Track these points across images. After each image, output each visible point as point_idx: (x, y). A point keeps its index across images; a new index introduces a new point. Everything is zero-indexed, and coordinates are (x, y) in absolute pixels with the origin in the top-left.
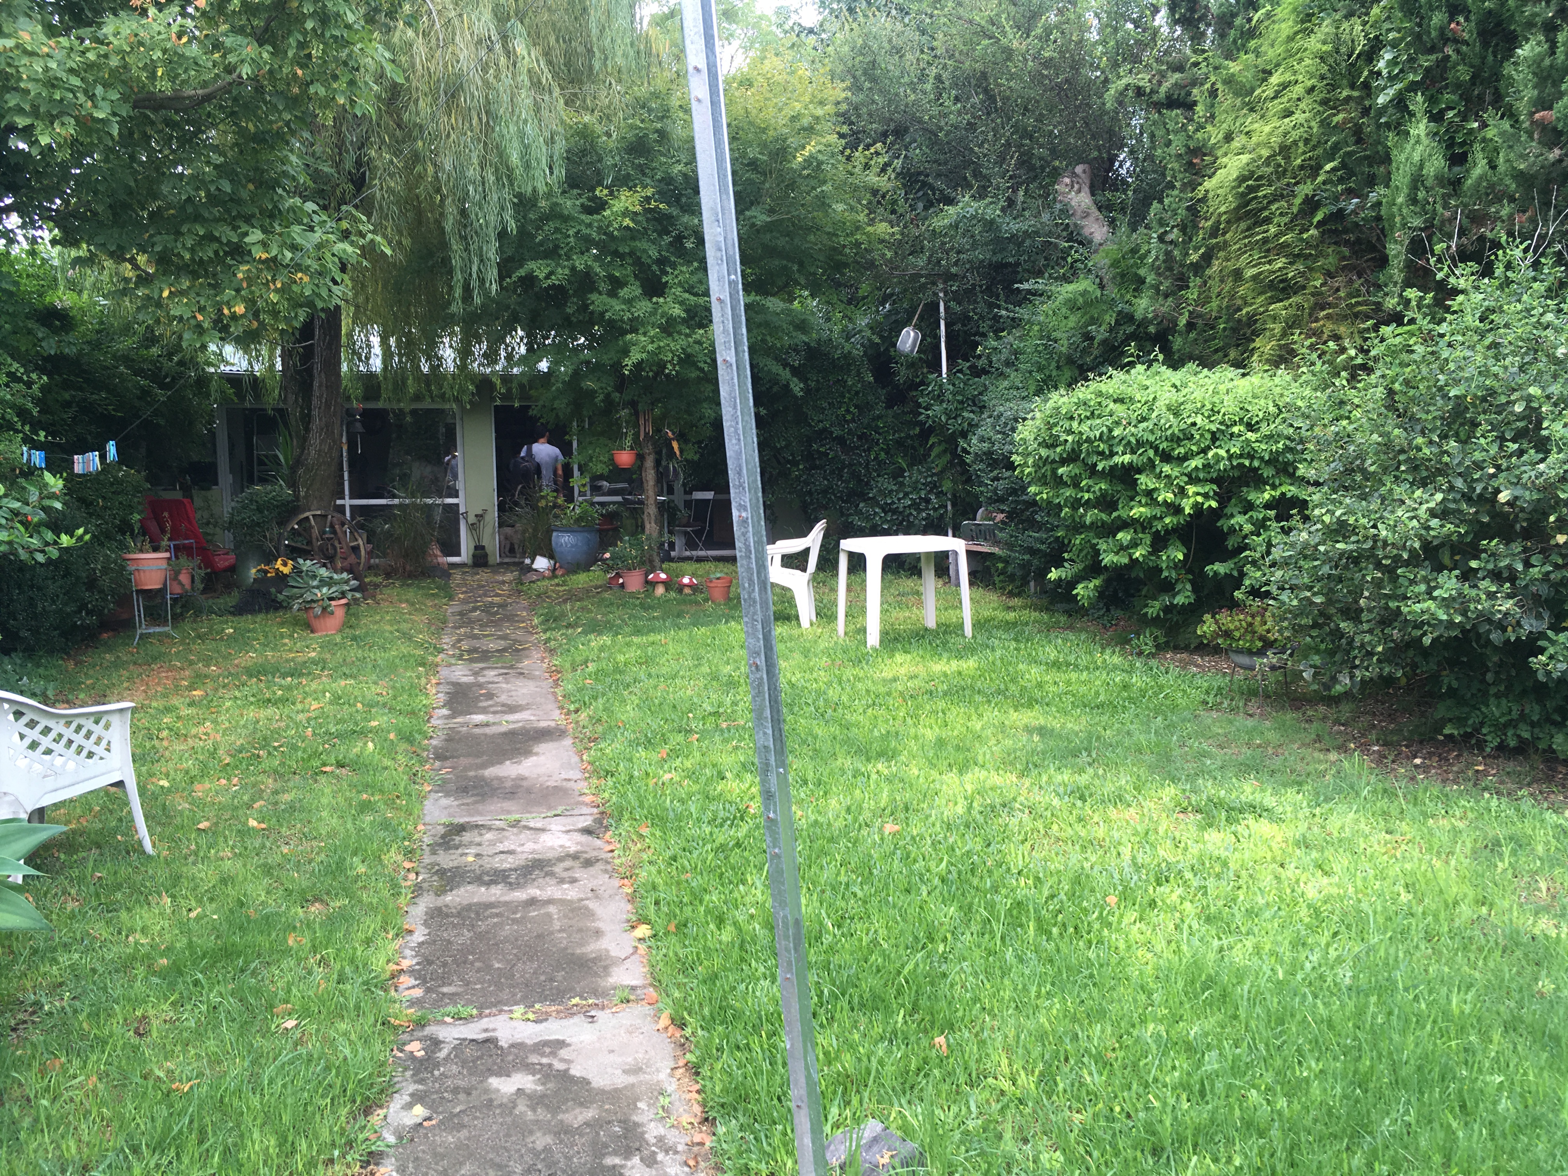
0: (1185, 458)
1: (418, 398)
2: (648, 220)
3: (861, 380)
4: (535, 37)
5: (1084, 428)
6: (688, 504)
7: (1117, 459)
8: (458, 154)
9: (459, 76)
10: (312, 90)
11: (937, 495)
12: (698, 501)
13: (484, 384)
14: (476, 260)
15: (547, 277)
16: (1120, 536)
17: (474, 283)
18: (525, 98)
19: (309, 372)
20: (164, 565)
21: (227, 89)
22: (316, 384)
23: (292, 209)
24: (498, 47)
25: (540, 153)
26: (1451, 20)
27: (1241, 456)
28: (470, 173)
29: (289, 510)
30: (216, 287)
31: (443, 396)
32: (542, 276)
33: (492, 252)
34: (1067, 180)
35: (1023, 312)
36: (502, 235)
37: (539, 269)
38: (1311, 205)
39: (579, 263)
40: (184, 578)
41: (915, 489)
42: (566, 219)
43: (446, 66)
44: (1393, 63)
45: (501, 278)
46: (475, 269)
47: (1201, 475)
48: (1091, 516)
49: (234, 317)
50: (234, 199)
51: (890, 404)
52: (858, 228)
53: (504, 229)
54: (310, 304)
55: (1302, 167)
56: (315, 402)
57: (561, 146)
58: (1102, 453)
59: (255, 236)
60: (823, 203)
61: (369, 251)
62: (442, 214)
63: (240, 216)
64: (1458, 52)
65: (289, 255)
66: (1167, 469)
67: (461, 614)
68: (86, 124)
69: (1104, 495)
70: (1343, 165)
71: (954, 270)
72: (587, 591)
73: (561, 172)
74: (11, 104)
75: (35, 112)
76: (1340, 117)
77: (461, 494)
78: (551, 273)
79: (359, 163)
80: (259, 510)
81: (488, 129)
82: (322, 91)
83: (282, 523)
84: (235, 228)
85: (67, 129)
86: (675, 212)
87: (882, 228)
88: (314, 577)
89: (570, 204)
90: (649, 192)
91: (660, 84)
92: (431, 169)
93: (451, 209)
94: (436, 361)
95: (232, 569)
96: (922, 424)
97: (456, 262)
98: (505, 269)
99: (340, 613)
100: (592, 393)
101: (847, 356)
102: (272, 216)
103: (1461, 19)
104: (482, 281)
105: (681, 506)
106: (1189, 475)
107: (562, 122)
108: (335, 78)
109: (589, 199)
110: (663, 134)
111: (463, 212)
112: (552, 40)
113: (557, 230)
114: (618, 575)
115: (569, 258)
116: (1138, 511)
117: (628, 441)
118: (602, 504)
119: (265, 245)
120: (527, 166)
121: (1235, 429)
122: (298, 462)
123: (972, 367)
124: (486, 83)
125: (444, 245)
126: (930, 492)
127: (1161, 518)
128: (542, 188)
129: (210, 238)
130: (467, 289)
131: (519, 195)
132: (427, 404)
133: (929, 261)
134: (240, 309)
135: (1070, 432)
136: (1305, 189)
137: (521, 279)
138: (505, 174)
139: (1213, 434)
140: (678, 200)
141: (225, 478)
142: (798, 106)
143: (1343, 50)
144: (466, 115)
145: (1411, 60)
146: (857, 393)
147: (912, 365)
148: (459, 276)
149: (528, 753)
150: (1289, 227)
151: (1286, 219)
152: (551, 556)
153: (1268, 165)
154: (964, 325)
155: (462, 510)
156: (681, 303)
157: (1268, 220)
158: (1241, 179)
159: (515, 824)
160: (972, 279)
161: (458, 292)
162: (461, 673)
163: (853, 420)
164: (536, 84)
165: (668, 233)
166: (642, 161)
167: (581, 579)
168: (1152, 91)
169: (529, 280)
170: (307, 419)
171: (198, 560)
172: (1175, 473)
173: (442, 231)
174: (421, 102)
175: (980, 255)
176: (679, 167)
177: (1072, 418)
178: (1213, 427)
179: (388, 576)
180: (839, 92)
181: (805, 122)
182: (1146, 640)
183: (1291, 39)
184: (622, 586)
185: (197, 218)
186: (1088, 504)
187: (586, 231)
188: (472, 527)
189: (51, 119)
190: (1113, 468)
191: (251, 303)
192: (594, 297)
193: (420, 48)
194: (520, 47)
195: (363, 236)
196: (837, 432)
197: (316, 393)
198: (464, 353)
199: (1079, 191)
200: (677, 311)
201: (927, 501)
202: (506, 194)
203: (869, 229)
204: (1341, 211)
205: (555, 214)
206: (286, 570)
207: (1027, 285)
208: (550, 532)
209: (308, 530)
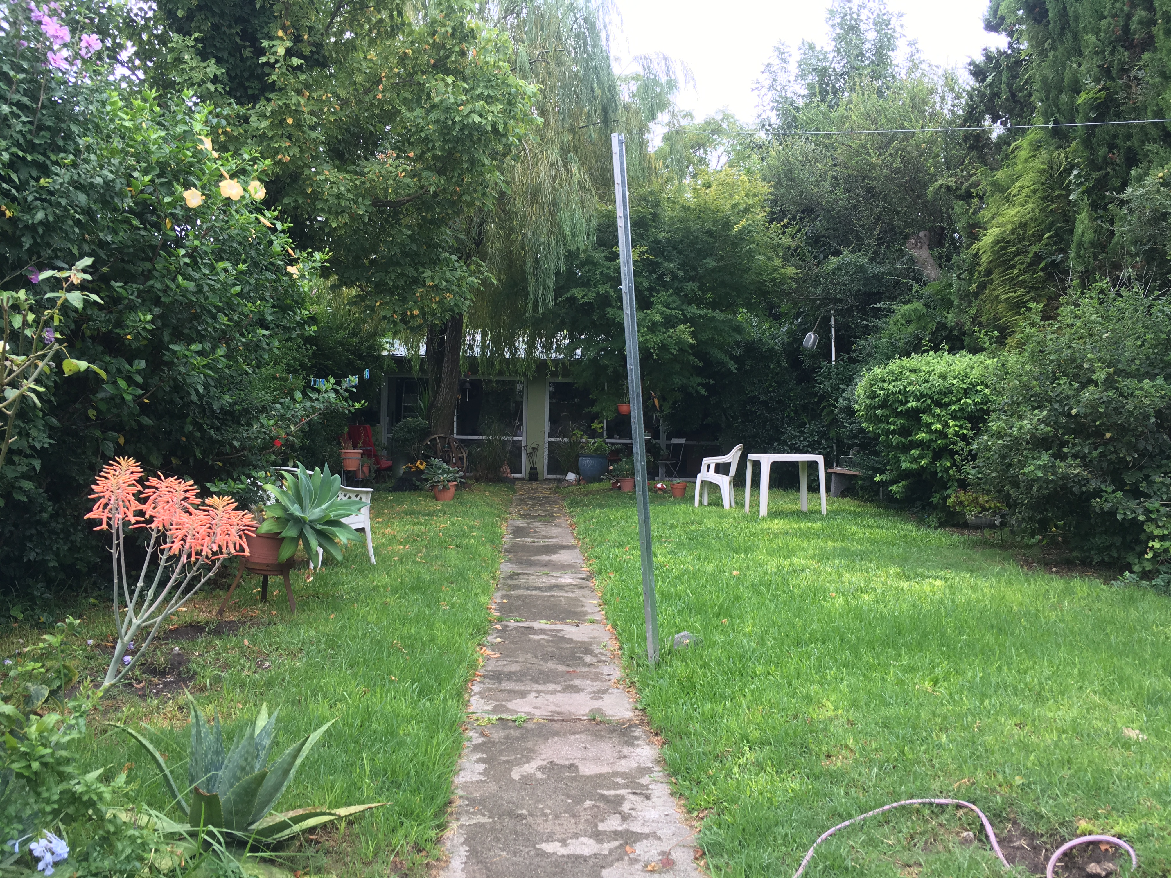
0: (949, 404)
1: (501, 373)
2: (644, 265)
3: (779, 365)
4: (583, 161)
5: (891, 387)
6: (668, 446)
7: (909, 405)
8: (535, 229)
9: (539, 185)
10: (463, 198)
11: (827, 440)
12: (675, 445)
13: (542, 365)
14: (542, 288)
15: (583, 298)
16: (912, 452)
17: (540, 301)
18: (575, 197)
19: (442, 353)
20: (359, 456)
21: (420, 197)
22: (445, 359)
23: (445, 259)
24: (562, 169)
25: (582, 227)
26: (1109, 152)
27: (982, 403)
28: (542, 239)
29: (425, 433)
30: (404, 300)
31: (516, 372)
32: (579, 297)
33: (551, 283)
34: (913, 241)
35: (879, 323)
36: (557, 274)
37: (578, 293)
38: (1038, 258)
39: (602, 290)
40: (366, 469)
41: (812, 435)
42: (595, 264)
43: (532, 180)
44: (1078, 176)
45: (556, 298)
46: (540, 292)
47: (958, 415)
48: (895, 439)
49: (413, 317)
50: (417, 254)
51: (799, 381)
52: (776, 270)
53: (559, 271)
54: (452, 311)
55: (1033, 235)
56: (444, 370)
57: (594, 222)
58: (901, 401)
59: (428, 273)
60: (750, 255)
61: (485, 282)
62: (524, 262)
63: (419, 262)
64: (1114, 170)
65: (444, 283)
66: (938, 411)
67: (521, 499)
68: (354, 217)
69: (903, 426)
70: (1056, 234)
71: (838, 296)
72: (598, 492)
73: (593, 238)
74: (319, 207)
75: (330, 211)
76: (1053, 207)
77: (524, 434)
78: (585, 295)
79: (480, 233)
80: (409, 432)
81: (554, 215)
82: (468, 199)
83: (421, 441)
84: (417, 270)
85: (345, 219)
86: (659, 260)
87: (791, 270)
88: (440, 468)
89: (599, 256)
90: (644, 249)
91: (655, 187)
92: (520, 237)
93: (529, 259)
94: (514, 351)
95: (389, 469)
96: (815, 394)
97: (530, 289)
98: (558, 293)
99: (452, 490)
100: (606, 367)
101: (771, 350)
102: (435, 263)
103: (1115, 151)
104: (544, 300)
105: (664, 447)
106: (951, 415)
107: (596, 209)
108: (475, 191)
109: (610, 253)
110: (655, 216)
111: (537, 261)
112: (593, 161)
113: (590, 271)
114: (617, 482)
115: (596, 287)
116: (921, 436)
118: (613, 444)
119: (432, 278)
120: (574, 235)
121: (979, 388)
122: (432, 406)
123: (850, 358)
124: (554, 188)
125: (524, 279)
126: (821, 438)
127: (936, 441)
128: (582, 247)
129: (402, 275)
130: (535, 305)
131: (569, 251)
132: (506, 378)
133: (823, 291)
134: (416, 312)
135: (882, 389)
136: (1035, 248)
137: (567, 298)
138: (562, 239)
139: (965, 390)
140: (663, 254)
141: (385, 420)
142: (737, 198)
143: (1055, 168)
144: (541, 206)
145: (1088, 174)
146: (777, 374)
147: (813, 356)
148: (531, 297)
149: (555, 553)
150: (1026, 271)
151: (1024, 266)
152: (577, 473)
153: (1013, 234)
154: (846, 331)
155: (524, 443)
156: (661, 313)
157: (1013, 267)
158: (997, 242)
159: (547, 574)
160: (851, 301)
161: (530, 306)
162: (521, 523)
163: (774, 391)
164: (582, 186)
165: (655, 272)
166: (642, 231)
167: (595, 486)
168: (957, 189)
169: (572, 300)
170: (438, 381)
171: (373, 459)
172: (943, 413)
173: (524, 271)
174: (517, 200)
175: (854, 287)
176: (663, 234)
177: (884, 381)
178: (965, 386)
179: (477, 480)
180: (765, 189)
181: (742, 207)
182: (933, 520)
183: (1026, 161)
184: (619, 488)
185: (398, 264)
186: (894, 432)
187: (606, 271)
188: (530, 456)
189: (337, 214)
190: (907, 410)
191: (422, 309)
192: (609, 309)
193: (518, 169)
194: (574, 169)
195: (483, 274)
196: (762, 398)
197: (445, 364)
198: (531, 346)
199: (921, 247)
200: (658, 318)
201: (820, 443)
202: (562, 251)
203: (782, 270)
204: (1054, 261)
205: (589, 262)
206: (422, 467)
207: (878, 306)
208: (578, 456)
209: (435, 445)
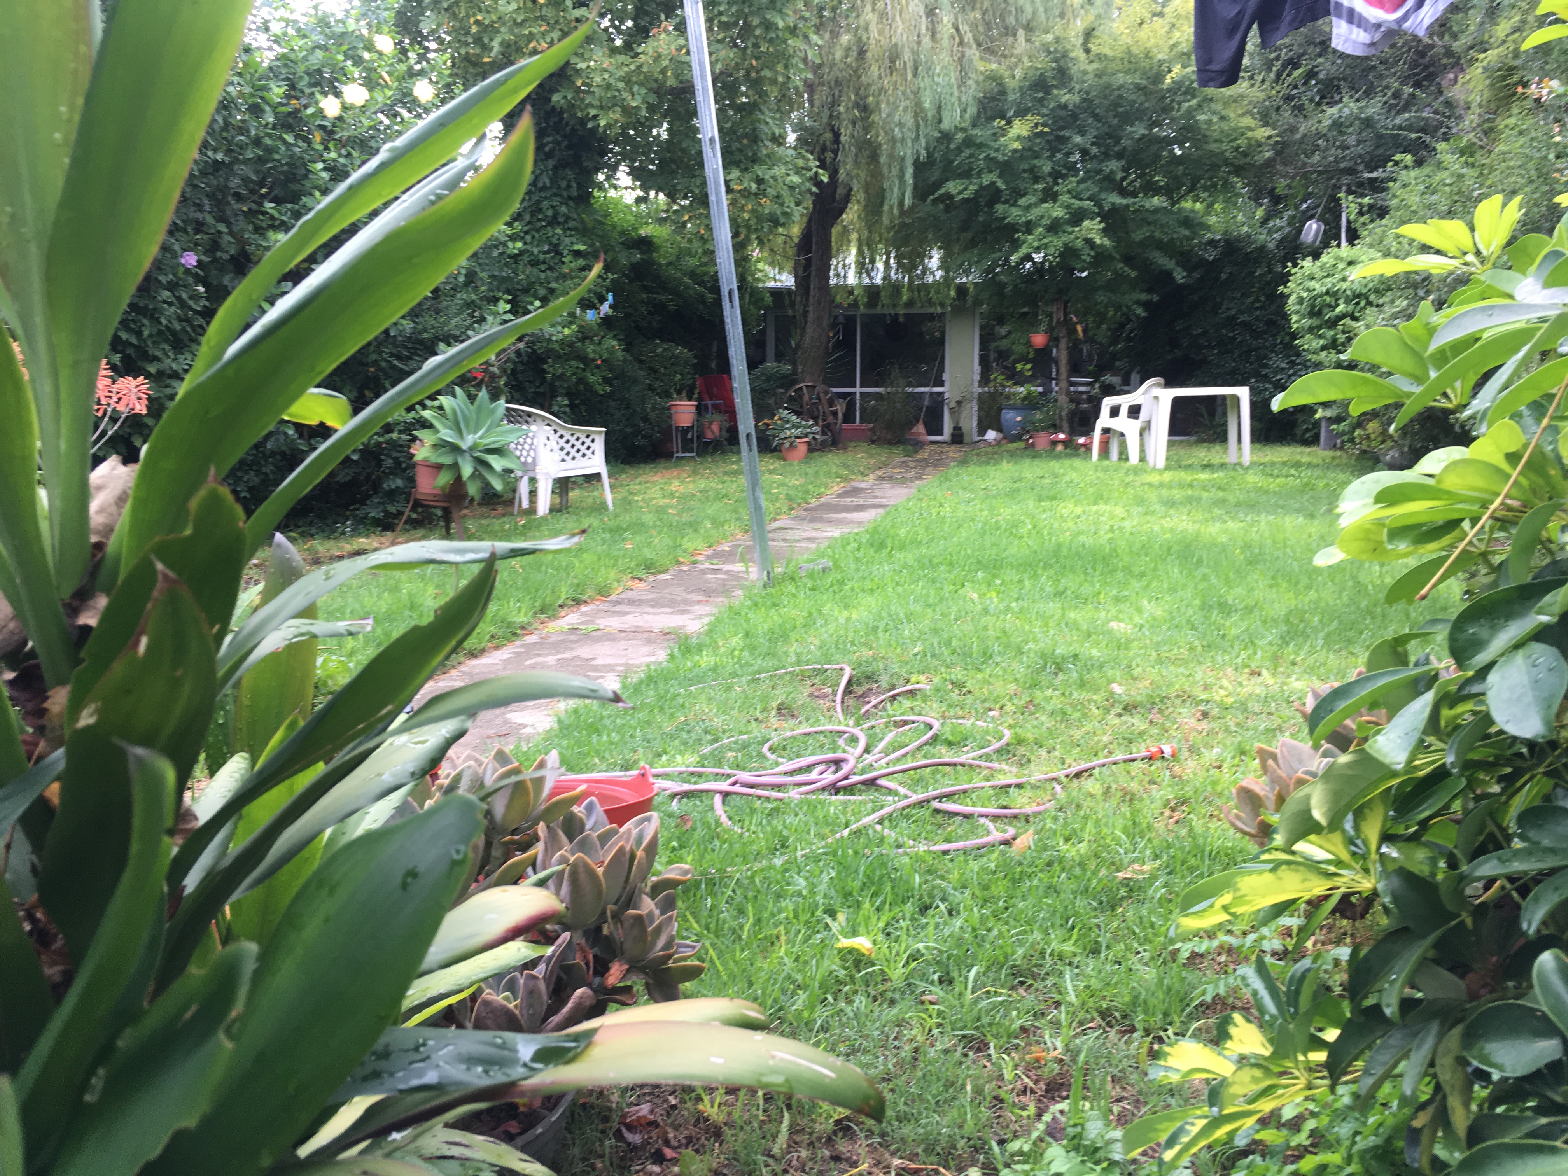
1: (910, 303)
5: (1317, 286)
10: (763, 74)
14: (897, 183)
15: (962, 193)
17: (894, 200)
19: (809, 278)
20: (693, 409)
22: (811, 287)
28: (897, 118)
29: (789, 381)
31: (930, 301)
32: (957, 192)
33: (908, 176)
36: (917, 163)
37: (954, 187)
39: (986, 180)
40: (715, 428)
42: (978, 146)
43: (890, 38)
46: (896, 189)
52: (1243, 134)
53: (918, 158)
56: (811, 301)
60: (1191, 115)
77: (947, 384)
78: (965, 189)
80: (767, 380)
81: (911, 83)
85: (616, 114)
86: (1067, 133)
87: (1262, 133)
88: (788, 422)
99: (802, 449)
104: (900, 198)
107: (976, 70)
108: (778, 63)
111: (892, 147)
113: (971, 155)
115: (978, 177)
117: (1042, 328)
120: (939, 108)
122: (798, 346)
130: (891, 206)
132: (919, 309)
137: (941, 196)
138: (922, 116)
152: (999, 429)
155: (946, 396)
156: (1068, 207)
159: (818, 529)
162: (866, 484)
169: (948, 197)
170: (806, 315)
171: (725, 416)
174: (873, 68)
176: (1068, 97)
177: (1313, 279)
184: (1033, 446)
188: (953, 411)
189: (608, 108)
192: (998, 206)
193: (874, 26)
197: (812, 293)
200: (1059, 213)
203: (1251, 134)
205: (969, 143)
207: (1375, 174)
208: (1000, 409)
209: (801, 397)
